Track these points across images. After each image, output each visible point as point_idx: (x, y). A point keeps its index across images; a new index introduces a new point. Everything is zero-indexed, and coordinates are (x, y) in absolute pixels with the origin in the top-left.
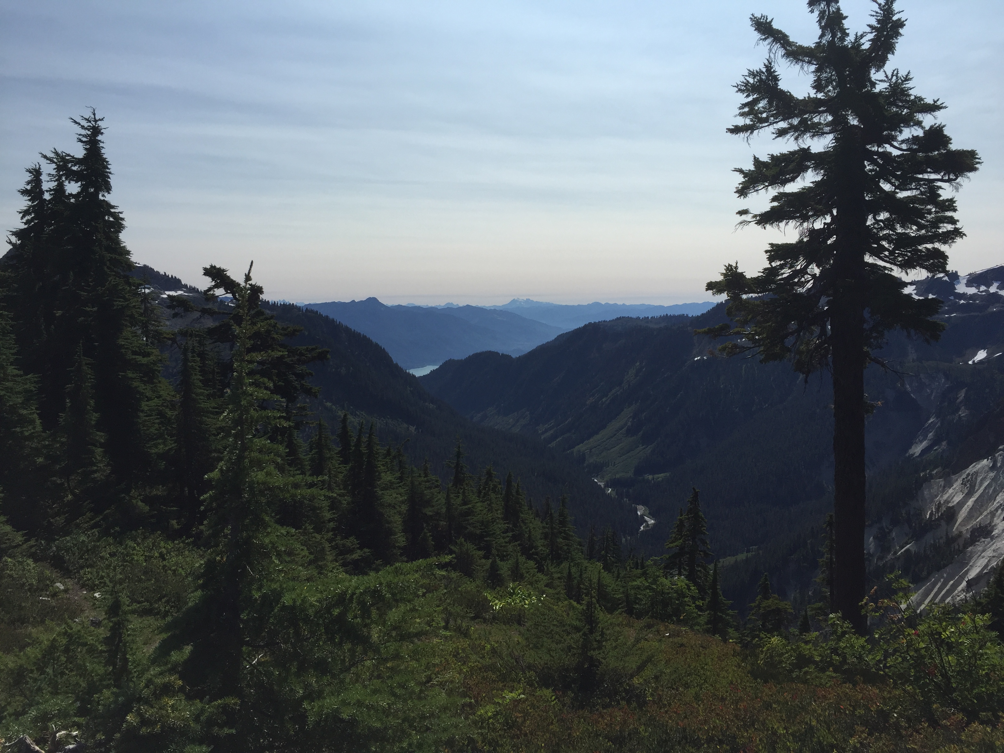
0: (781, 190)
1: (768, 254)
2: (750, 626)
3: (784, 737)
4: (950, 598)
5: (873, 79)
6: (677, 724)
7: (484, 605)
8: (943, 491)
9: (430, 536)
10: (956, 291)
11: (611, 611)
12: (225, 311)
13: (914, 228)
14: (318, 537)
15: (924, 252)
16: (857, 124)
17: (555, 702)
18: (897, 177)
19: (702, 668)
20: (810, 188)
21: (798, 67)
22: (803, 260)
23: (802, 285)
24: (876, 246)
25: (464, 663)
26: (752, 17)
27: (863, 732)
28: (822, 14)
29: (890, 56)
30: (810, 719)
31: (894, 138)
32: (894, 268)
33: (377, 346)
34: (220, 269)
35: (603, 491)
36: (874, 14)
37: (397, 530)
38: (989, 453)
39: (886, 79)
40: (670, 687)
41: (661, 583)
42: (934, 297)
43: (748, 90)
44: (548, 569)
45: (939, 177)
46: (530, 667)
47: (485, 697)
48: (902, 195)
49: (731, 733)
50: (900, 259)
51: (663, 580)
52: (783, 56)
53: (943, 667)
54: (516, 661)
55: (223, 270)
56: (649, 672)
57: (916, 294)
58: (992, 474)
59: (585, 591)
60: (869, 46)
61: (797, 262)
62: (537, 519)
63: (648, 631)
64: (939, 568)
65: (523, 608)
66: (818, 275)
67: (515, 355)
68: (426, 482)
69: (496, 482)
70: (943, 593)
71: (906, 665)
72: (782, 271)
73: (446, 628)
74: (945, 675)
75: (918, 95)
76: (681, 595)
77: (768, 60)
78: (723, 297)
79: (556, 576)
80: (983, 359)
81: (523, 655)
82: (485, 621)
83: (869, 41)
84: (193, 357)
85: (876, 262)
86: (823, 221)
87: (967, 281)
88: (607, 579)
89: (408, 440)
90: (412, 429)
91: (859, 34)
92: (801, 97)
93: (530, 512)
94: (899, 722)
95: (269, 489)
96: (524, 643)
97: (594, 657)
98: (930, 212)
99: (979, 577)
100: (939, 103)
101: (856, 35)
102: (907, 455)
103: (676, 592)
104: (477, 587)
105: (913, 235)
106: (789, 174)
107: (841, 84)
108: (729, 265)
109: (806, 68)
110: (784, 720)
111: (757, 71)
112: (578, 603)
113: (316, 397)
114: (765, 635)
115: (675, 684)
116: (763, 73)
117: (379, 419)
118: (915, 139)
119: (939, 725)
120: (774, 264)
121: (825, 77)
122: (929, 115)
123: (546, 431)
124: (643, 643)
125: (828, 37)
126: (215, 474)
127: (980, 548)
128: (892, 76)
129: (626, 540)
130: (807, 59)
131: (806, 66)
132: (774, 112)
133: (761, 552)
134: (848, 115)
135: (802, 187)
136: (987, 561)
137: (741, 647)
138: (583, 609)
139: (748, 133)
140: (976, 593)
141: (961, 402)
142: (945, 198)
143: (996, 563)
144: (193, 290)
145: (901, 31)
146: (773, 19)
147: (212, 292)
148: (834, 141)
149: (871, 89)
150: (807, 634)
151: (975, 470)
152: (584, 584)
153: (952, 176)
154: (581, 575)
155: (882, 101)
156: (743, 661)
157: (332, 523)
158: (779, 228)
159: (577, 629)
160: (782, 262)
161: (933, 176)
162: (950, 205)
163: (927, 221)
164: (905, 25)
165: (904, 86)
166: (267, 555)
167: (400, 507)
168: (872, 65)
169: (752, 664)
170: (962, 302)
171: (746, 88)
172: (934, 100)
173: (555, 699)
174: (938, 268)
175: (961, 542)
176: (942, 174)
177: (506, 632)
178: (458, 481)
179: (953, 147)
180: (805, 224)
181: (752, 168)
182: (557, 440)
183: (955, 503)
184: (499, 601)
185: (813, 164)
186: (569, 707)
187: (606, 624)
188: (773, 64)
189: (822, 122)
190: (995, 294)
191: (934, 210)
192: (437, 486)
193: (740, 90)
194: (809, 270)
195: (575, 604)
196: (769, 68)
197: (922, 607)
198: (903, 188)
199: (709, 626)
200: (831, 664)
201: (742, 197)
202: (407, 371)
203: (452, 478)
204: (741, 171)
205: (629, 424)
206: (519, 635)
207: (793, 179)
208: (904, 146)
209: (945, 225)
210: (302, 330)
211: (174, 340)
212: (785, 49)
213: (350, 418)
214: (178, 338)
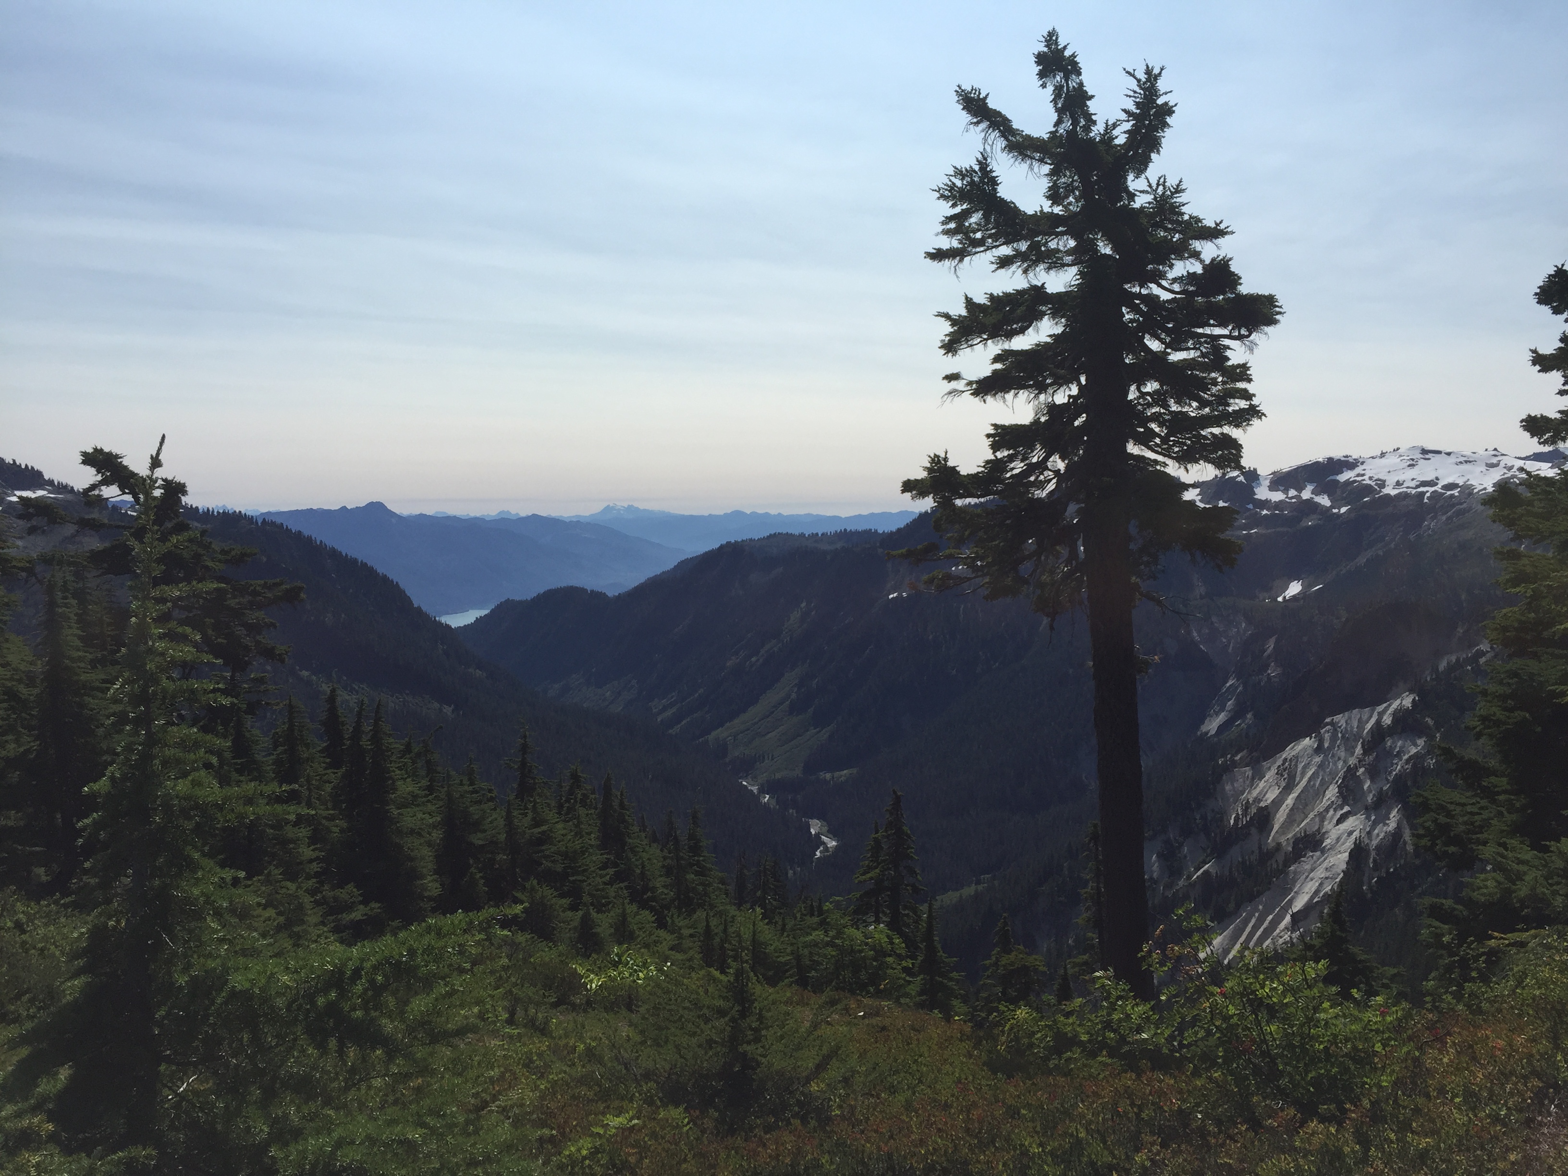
0: (1007, 346)
1: (991, 439)
2: (984, 995)
3: (1039, 1159)
4: (1269, 941)
5: (1131, 189)
6: (879, 1148)
7: (574, 983)
8: (1252, 785)
9: (481, 877)
10: (1256, 497)
11: (772, 982)
12: (120, 523)
13: (1195, 404)
14: (292, 886)
15: (1209, 439)
16: (1111, 253)
17: (688, 1127)
18: (1168, 332)
19: (915, 1061)
20: (1047, 343)
21: (1025, 166)
22: (1041, 450)
23: (1041, 485)
24: (1142, 430)
25: (542, 1076)
26: (958, 89)
27: (1153, 1144)
28: (1058, 90)
29: (1154, 156)
30: (1077, 1129)
31: (1162, 275)
32: (1169, 462)
33: (385, 579)
34: (110, 454)
35: (756, 798)
36: (1132, 94)
37: (425, 871)
38: (1312, 727)
39: (1149, 190)
40: (867, 1094)
41: (848, 936)
42: (1226, 505)
43: (954, 197)
44: (673, 921)
45: (1226, 332)
46: (648, 1076)
47: (576, 1126)
48: (1176, 357)
49: (960, 1157)
50: (1176, 449)
51: (851, 931)
52: (1003, 150)
53: (1265, 1041)
54: (626, 1068)
55: (117, 455)
56: (834, 1072)
57: (1201, 501)
58: (1318, 759)
59: (731, 953)
60: (1125, 140)
61: (1032, 451)
62: (655, 845)
63: (832, 1009)
64: (1252, 898)
65: (634, 985)
66: (1062, 472)
67: (611, 593)
68: (472, 792)
69: (586, 789)
70: (1259, 933)
71: (1212, 1041)
72: (1012, 465)
73: (510, 1022)
74: (1266, 1054)
75: (1195, 214)
76: (880, 953)
77: (981, 153)
78: (927, 504)
79: (686, 932)
80: (1298, 594)
81: (637, 1058)
82: (574, 1007)
83: (1125, 132)
84: (65, 598)
85: (1143, 454)
86: (1068, 393)
87: (1271, 482)
88: (767, 933)
89: (441, 727)
90: (448, 710)
91: (1110, 123)
92: (1030, 212)
93: (643, 835)
94: (1205, 1126)
95: (197, 806)
96: (638, 1038)
97: (749, 1054)
98: (1214, 383)
99: (1309, 908)
100: (1222, 226)
101: (1106, 123)
102: (1199, 733)
103: (873, 948)
104: (559, 956)
105: (1193, 414)
106: (1017, 324)
107: (1086, 195)
108: (935, 456)
109: (1036, 169)
110: (1037, 1133)
111: (966, 170)
112: (723, 972)
113: (282, 661)
114: (1006, 1006)
115: (875, 1088)
116: (976, 173)
117: (392, 696)
118: (1192, 277)
119: (1262, 1127)
120: (999, 455)
121: (1065, 183)
122: (1209, 243)
123: (665, 709)
124: (825, 1031)
125: (1067, 124)
126: (102, 785)
127: (1307, 867)
128: (1158, 185)
129: (795, 873)
130: (1037, 155)
131: (1036, 165)
132: (993, 231)
133: (996, 883)
134: (1097, 239)
135: (1035, 341)
136: (1317, 884)
137: (972, 1027)
138: (729, 981)
139: (956, 262)
140: (1305, 931)
141: (1269, 656)
142: (1236, 363)
143: (1330, 887)
144: (63, 488)
145: (1169, 120)
146: (988, 94)
147: (96, 492)
148: (1078, 277)
149: (1129, 203)
150: (1067, 1003)
151: (1294, 753)
152: (730, 943)
153: (1244, 332)
154: (725, 930)
155: (1144, 221)
156: (975, 1047)
157: (315, 864)
158: (1004, 402)
159: (721, 1013)
160: (1011, 452)
161: (1218, 331)
162: (1242, 372)
163: (1212, 395)
164: (1174, 112)
165: (1175, 200)
166: (198, 916)
167: (429, 833)
168: (1130, 168)
169: (990, 1052)
170: (1265, 512)
171: (951, 194)
172: (1215, 222)
173: (688, 1123)
174: (1229, 463)
175: (1280, 857)
176: (1230, 328)
177: (609, 1022)
178: (525, 790)
179: (1245, 289)
180: (1042, 397)
181: (964, 312)
182: (683, 723)
183: (1269, 801)
184: (597, 975)
185: (1050, 309)
186: (712, 1133)
187: (766, 1002)
188: (989, 160)
189: (1062, 248)
190: (1309, 501)
191: (1220, 379)
192: (491, 799)
193: (942, 196)
194: (1049, 464)
195: (717, 974)
196: (983, 164)
197: (1231, 956)
198: (1177, 347)
199: (924, 998)
200: (1103, 1045)
201: (950, 354)
202: (437, 619)
203: (515, 786)
204: (947, 316)
205: (794, 696)
206: (629, 1026)
207: (1022, 331)
208: (1176, 287)
209: (1237, 401)
210: (255, 554)
211: (30, 571)
212: (1007, 139)
213: (343, 696)
214: (38, 569)
